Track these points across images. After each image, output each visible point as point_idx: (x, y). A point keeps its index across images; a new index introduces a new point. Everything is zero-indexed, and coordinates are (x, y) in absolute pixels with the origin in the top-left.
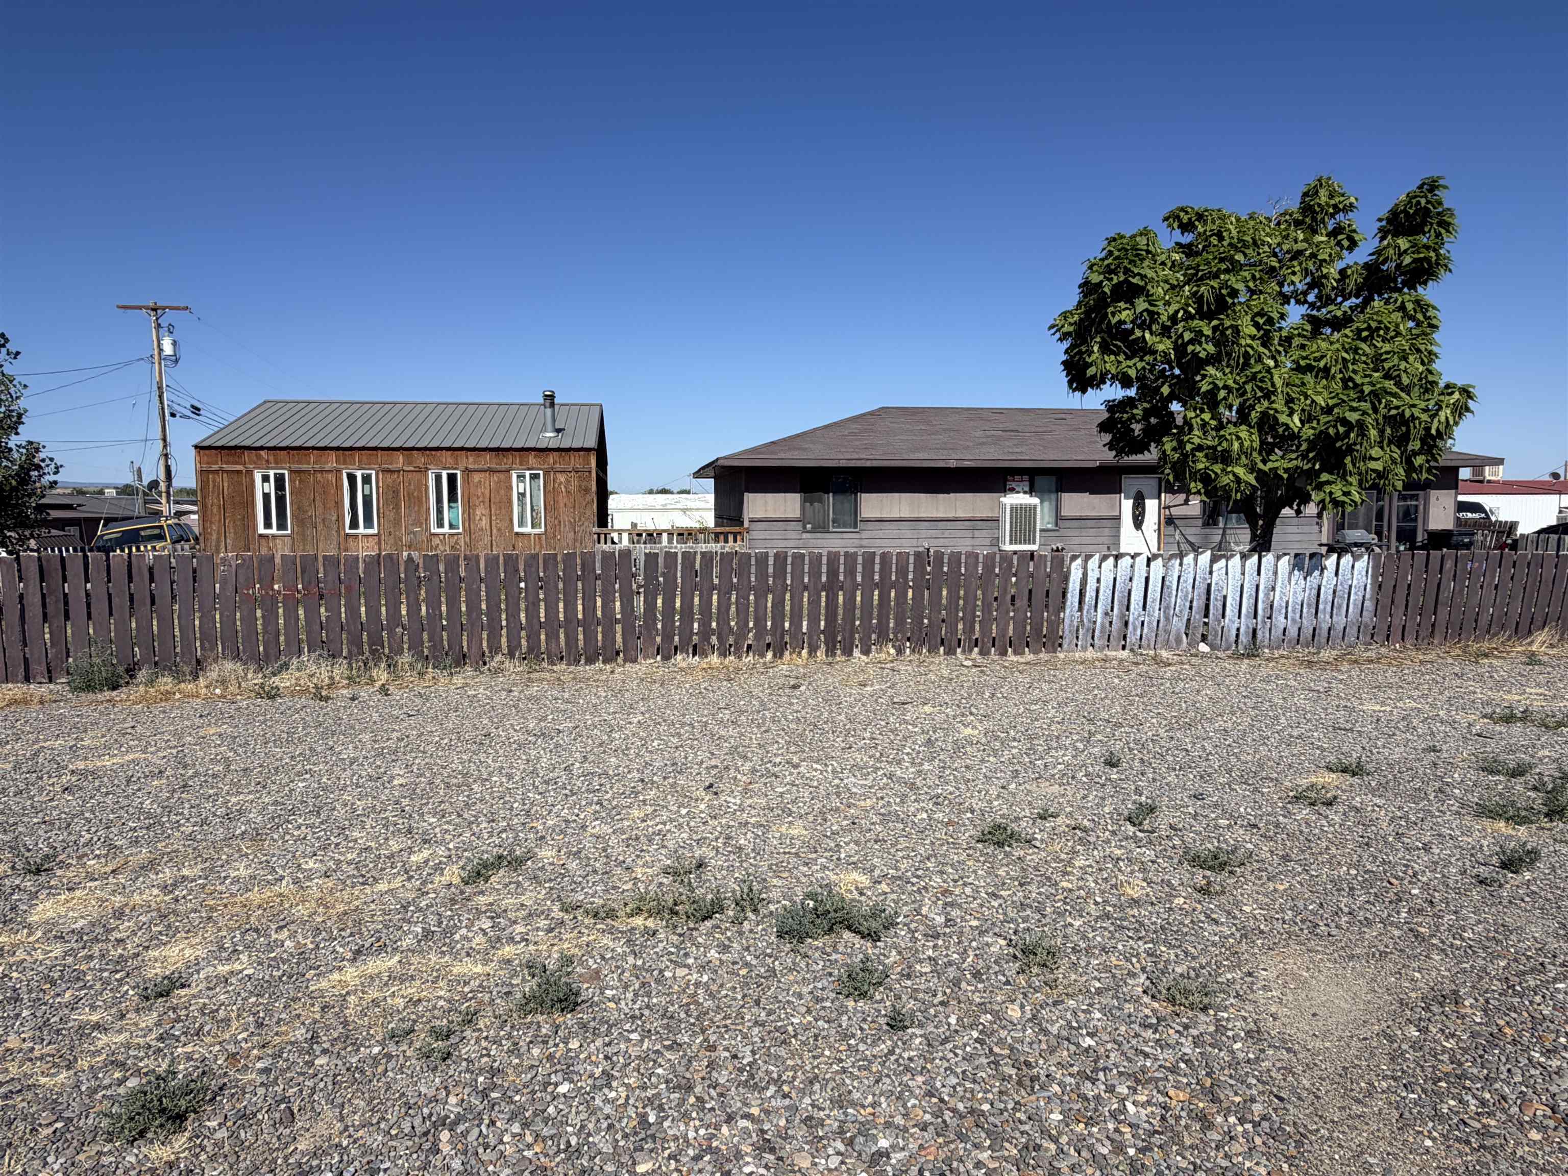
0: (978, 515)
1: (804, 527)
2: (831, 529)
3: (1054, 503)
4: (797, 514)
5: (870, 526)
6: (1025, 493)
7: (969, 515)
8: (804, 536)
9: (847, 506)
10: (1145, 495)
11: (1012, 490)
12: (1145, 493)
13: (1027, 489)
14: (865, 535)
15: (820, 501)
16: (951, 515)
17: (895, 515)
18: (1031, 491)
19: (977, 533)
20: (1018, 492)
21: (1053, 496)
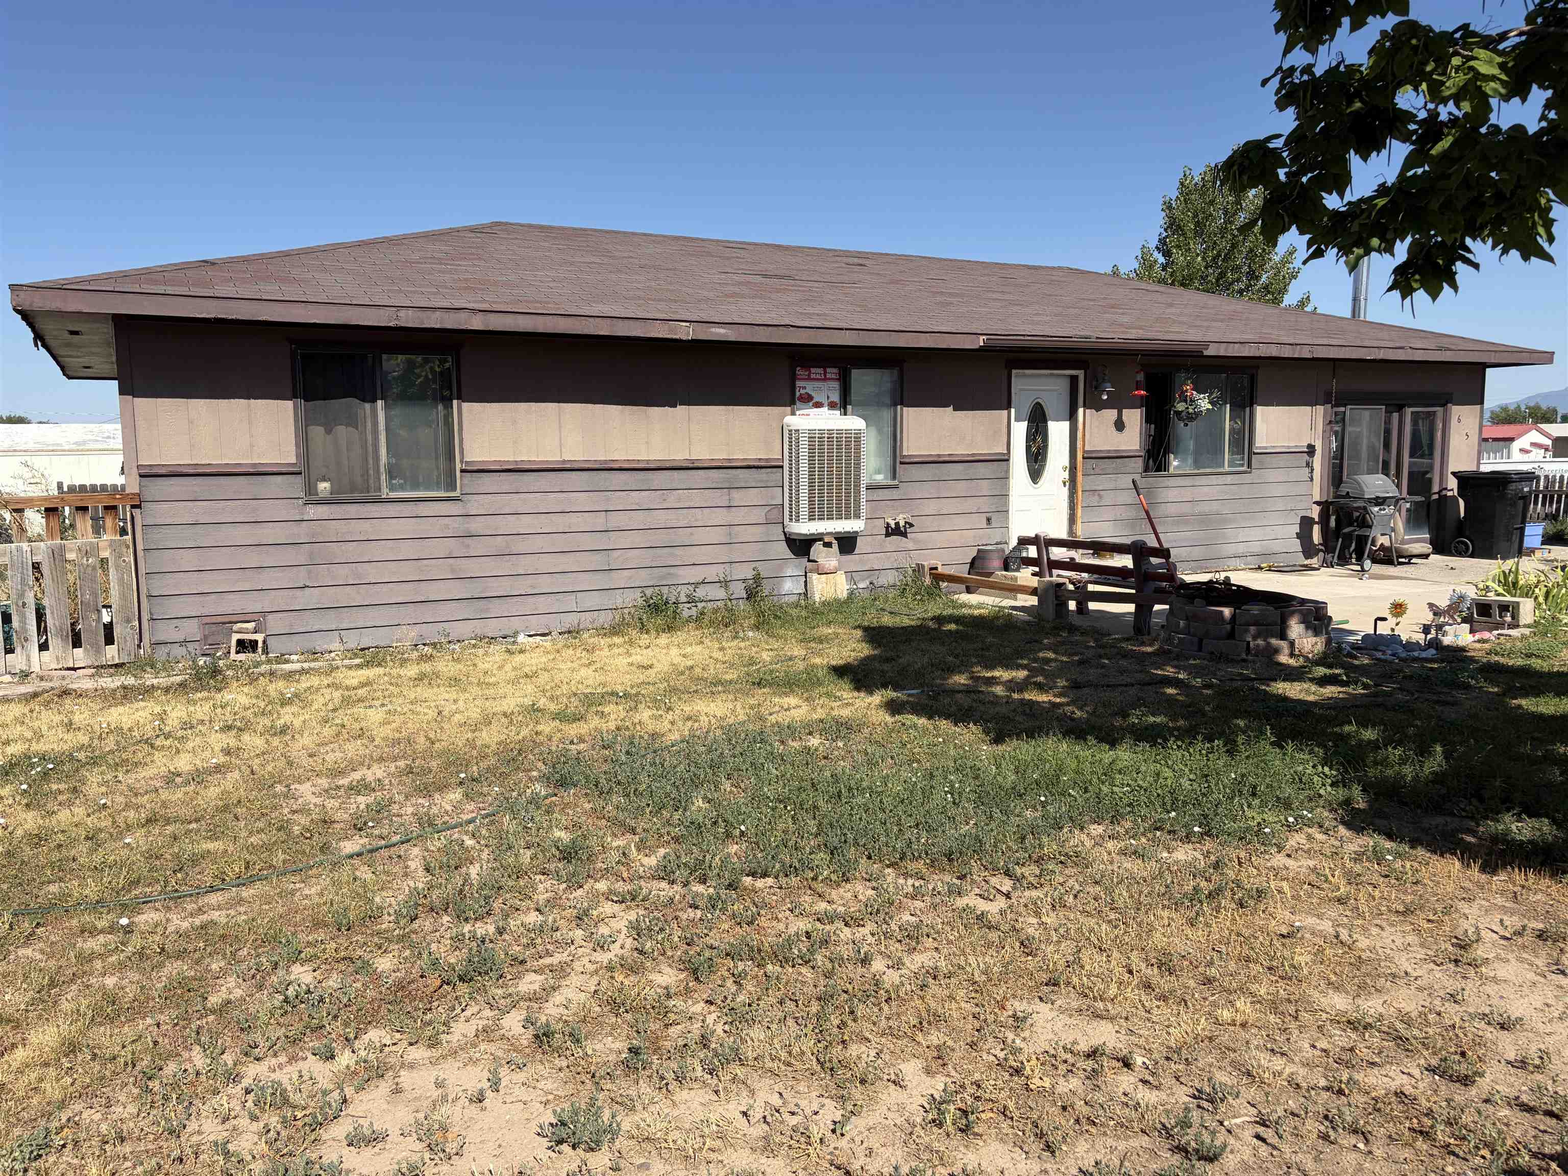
0: (740, 455)
1: (310, 489)
2: (385, 493)
3: (888, 430)
4: (288, 455)
5: (487, 482)
6: (832, 406)
7: (720, 455)
8: (313, 512)
9: (425, 435)
10: (1048, 412)
11: (807, 399)
12: (1048, 408)
13: (836, 397)
14: (474, 505)
15: (352, 421)
16: (680, 455)
17: (550, 455)
18: (844, 404)
19: (738, 497)
20: (818, 405)
21: (887, 414)
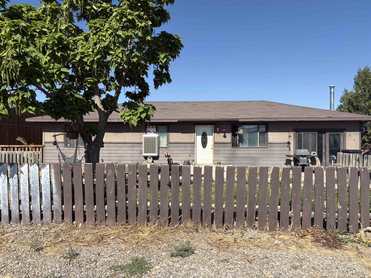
3: (167, 137)
4: (63, 140)
6: (154, 132)
7: (131, 141)
8: (65, 148)
10: (207, 134)
11: (149, 131)
12: (207, 133)
16: (123, 141)
18: (157, 131)
19: (134, 148)
21: (166, 134)
